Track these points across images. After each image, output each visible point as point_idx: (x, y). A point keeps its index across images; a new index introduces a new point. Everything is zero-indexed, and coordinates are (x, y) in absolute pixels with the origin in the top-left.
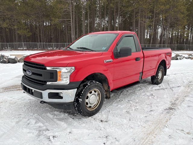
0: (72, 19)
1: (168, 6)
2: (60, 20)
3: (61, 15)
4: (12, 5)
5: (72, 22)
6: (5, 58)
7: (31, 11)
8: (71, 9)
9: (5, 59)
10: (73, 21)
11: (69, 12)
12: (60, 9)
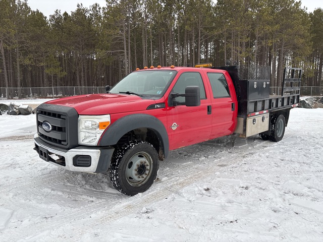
0: (125, 50)
1: (277, 27)
2: (108, 52)
3: (109, 44)
4: (39, 32)
5: (125, 54)
6: (15, 108)
7: (67, 39)
8: (125, 36)
9: (15, 110)
10: (127, 53)
11: (121, 40)
12: (108, 36)
